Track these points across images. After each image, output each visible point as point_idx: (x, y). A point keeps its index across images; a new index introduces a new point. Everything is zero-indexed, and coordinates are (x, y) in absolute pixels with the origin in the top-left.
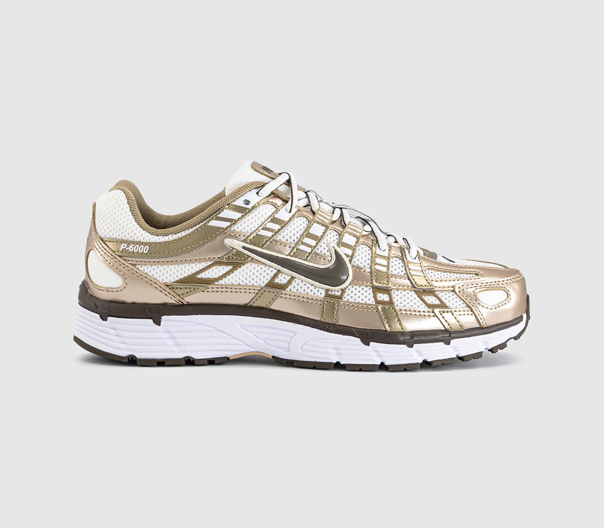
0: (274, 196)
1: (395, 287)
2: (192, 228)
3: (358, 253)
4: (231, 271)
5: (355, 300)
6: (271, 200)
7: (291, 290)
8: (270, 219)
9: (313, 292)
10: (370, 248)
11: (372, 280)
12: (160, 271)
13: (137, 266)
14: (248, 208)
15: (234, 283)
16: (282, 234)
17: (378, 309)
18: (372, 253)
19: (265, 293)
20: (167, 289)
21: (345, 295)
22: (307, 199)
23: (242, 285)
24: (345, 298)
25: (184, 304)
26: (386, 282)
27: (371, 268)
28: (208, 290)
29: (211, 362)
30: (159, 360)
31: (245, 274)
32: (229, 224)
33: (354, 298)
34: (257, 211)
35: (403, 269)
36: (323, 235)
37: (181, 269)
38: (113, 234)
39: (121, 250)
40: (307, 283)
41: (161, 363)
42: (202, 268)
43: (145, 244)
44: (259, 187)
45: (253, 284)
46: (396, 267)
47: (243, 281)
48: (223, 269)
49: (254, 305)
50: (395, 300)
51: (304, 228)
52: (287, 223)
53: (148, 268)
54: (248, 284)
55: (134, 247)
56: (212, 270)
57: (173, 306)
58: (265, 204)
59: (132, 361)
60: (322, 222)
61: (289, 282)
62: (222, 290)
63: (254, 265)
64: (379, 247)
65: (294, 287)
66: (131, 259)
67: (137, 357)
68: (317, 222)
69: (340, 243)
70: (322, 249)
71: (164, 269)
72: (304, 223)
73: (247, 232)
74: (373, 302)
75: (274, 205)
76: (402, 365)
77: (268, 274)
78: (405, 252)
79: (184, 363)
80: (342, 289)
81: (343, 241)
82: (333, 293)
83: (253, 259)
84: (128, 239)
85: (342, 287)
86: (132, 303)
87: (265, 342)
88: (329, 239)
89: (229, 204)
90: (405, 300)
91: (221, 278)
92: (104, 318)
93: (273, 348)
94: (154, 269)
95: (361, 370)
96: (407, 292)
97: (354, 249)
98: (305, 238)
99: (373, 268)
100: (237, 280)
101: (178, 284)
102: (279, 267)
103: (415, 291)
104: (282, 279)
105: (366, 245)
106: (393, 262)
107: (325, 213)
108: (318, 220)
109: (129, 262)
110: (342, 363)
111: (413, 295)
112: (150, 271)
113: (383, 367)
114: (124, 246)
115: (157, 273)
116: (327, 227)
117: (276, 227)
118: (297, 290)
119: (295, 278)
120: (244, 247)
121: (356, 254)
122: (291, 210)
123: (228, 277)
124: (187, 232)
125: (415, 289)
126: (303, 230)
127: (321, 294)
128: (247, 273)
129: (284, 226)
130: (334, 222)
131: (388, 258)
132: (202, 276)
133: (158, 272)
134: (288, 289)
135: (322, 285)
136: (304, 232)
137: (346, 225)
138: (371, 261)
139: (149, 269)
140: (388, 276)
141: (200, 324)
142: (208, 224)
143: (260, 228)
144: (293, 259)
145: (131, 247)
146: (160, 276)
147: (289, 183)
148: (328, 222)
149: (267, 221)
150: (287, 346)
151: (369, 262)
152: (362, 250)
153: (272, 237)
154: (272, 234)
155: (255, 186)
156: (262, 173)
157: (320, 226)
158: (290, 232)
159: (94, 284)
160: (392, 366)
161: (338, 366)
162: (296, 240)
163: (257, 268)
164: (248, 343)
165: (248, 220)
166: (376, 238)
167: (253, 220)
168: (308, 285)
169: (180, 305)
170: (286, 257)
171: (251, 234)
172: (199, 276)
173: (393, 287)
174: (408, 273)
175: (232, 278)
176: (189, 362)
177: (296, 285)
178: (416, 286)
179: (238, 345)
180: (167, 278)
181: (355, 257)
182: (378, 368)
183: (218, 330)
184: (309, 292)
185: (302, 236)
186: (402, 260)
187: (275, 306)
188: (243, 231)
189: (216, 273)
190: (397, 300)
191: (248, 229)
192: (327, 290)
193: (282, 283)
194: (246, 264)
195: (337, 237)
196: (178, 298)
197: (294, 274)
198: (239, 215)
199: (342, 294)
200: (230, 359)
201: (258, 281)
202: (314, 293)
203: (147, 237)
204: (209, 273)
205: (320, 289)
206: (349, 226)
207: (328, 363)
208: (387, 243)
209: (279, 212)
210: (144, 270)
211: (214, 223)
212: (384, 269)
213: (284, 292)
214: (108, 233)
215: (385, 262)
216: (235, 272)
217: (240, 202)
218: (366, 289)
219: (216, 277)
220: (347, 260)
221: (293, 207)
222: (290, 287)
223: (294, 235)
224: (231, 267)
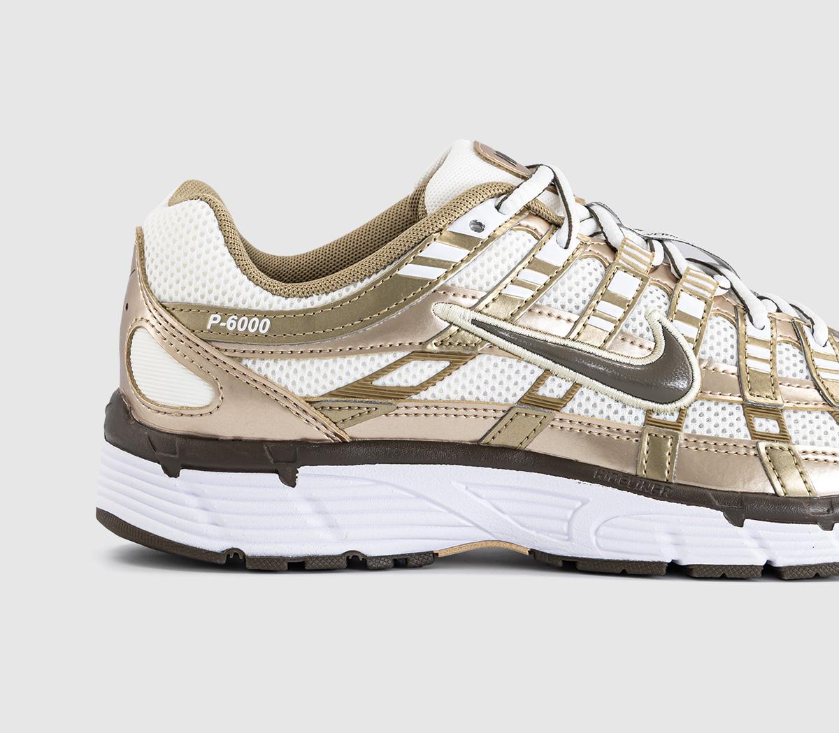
0: (530, 214)
1: (790, 405)
2: (362, 280)
3: (709, 335)
4: (446, 372)
5: (709, 431)
6: (524, 223)
7: (572, 411)
8: (526, 262)
9: (620, 415)
10: (732, 322)
11: (741, 390)
12: (296, 371)
13: (245, 362)
14: (479, 239)
15: (453, 397)
16: (553, 294)
17: (758, 450)
18: (738, 334)
19: (518, 417)
20: (311, 410)
21: (687, 421)
22: (592, 221)
23: (470, 402)
24: (687, 427)
25: (344, 442)
26: (770, 394)
27: (738, 365)
28: (397, 411)
29: (401, 563)
30: (292, 559)
31: (475, 378)
32: (441, 271)
33: (705, 429)
34: (501, 246)
35: (804, 366)
36: (637, 296)
37: (341, 367)
38: (189, 295)
39: (209, 327)
40: (606, 397)
41: (298, 565)
42: (384, 364)
43: (262, 314)
44: (500, 195)
45: (492, 399)
46: (789, 362)
47: (470, 393)
48: (430, 367)
49: (494, 443)
50: (791, 432)
51: (597, 280)
52: (563, 270)
53: (268, 365)
54: (482, 398)
55: (237, 321)
56: (407, 370)
57: (322, 445)
58: (515, 230)
59: (234, 561)
60: (633, 269)
61: (569, 395)
62: (427, 411)
63: (495, 359)
64: (751, 320)
65: (580, 405)
66: (231, 347)
67: (246, 553)
68: (624, 267)
69: (672, 313)
70: (636, 323)
71: (304, 367)
72: (596, 270)
73: (481, 289)
74: (746, 436)
75: (533, 233)
76: (810, 566)
77: (524, 378)
78: (804, 333)
79: (346, 566)
80: (681, 409)
81: (678, 308)
82: (661, 417)
83: (492, 345)
84: (223, 303)
85: (680, 404)
86: (233, 440)
87: (515, 520)
88: (650, 304)
89: (441, 230)
90: (812, 432)
91: (424, 386)
92: (172, 472)
93: (533, 533)
94: (281, 368)
95: (724, 577)
96: (814, 414)
97: (700, 325)
98: (601, 302)
99: (742, 364)
100: (459, 390)
101: (334, 399)
102: (549, 364)
103: (831, 413)
104: (554, 388)
105: (724, 317)
106: (781, 353)
107: (637, 250)
108: (623, 263)
109: (226, 353)
110: (684, 563)
111: (828, 421)
112: (273, 372)
113: (770, 572)
114: (215, 319)
115: (287, 376)
116: (644, 279)
117: (540, 279)
118: (587, 411)
119: (581, 385)
120: (474, 322)
121: (706, 337)
122: (568, 244)
123: (439, 384)
124: (353, 289)
125: (831, 409)
126: (596, 284)
127: (636, 418)
128: (479, 376)
129: (556, 277)
130: (655, 269)
131: (770, 345)
132: (385, 381)
133: (291, 373)
134: (566, 410)
135: (640, 400)
136: (597, 290)
137: (681, 276)
138: (738, 349)
139: (271, 369)
140: (773, 382)
141: (379, 483)
142: (397, 272)
143: (505, 282)
144: (577, 345)
145: (230, 321)
146: (294, 383)
147: (555, 186)
148: (646, 268)
149: (520, 267)
150: (565, 529)
151: (734, 352)
152: (717, 328)
153: (532, 301)
154: (532, 293)
155: (492, 192)
156: (499, 166)
157: (629, 277)
158: (570, 289)
159: (148, 400)
160: (790, 568)
161: (676, 570)
162: (582, 307)
163: (502, 365)
164: (479, 524)
165: (482, 265)
166: (742, 301)
167: (492, 264)
168: (608, 401)
169: (336, 444)
170: (562, 342)
171: (489, 293)
172: (378, 383)
173: (786, 405)
174: (815, 375)
175: (449, 386)
176: (355, 562)
177: (583, 401)
178: (832, 401)
179: (460, 526)
180: (309, 386)
181: (705, 342)
182: (759, 573)
183: (419, 496)
184: (612, 415)
185: (593, 297)
186: (799, 348)
187: (538, 445)
188: (471, 286)
189: (414, 376)
190: (797, 432)
191: (483, 283)
192: (649, 412)
193: (554, 396)
194: (478, 357)
195: (666, 299)
196: (334, 428)
197: (580, 378)
198: (463, 253)
199: (680, 420)
200: (440, 555)
201: (504, 392)
202: (623, 418)
203: (265, 300)
204: (400, 375)
205: (634, 410)
206: (688, 277)
207: (654, 563)
208: (766, 314)
209: (544, 248)
210: (260, 369)
211: (410, 270)
212: (766, 368)
213: (558, 416)
214: (177, 293)
215: (766, 354)
216: (455, 374)
217: (463, 226)
218: (730, 408)
219: (415, 383)
220: (688, 348)
221: (572, 238)
222: (570, 405)
223: (577, 295)
224: (447, 364)
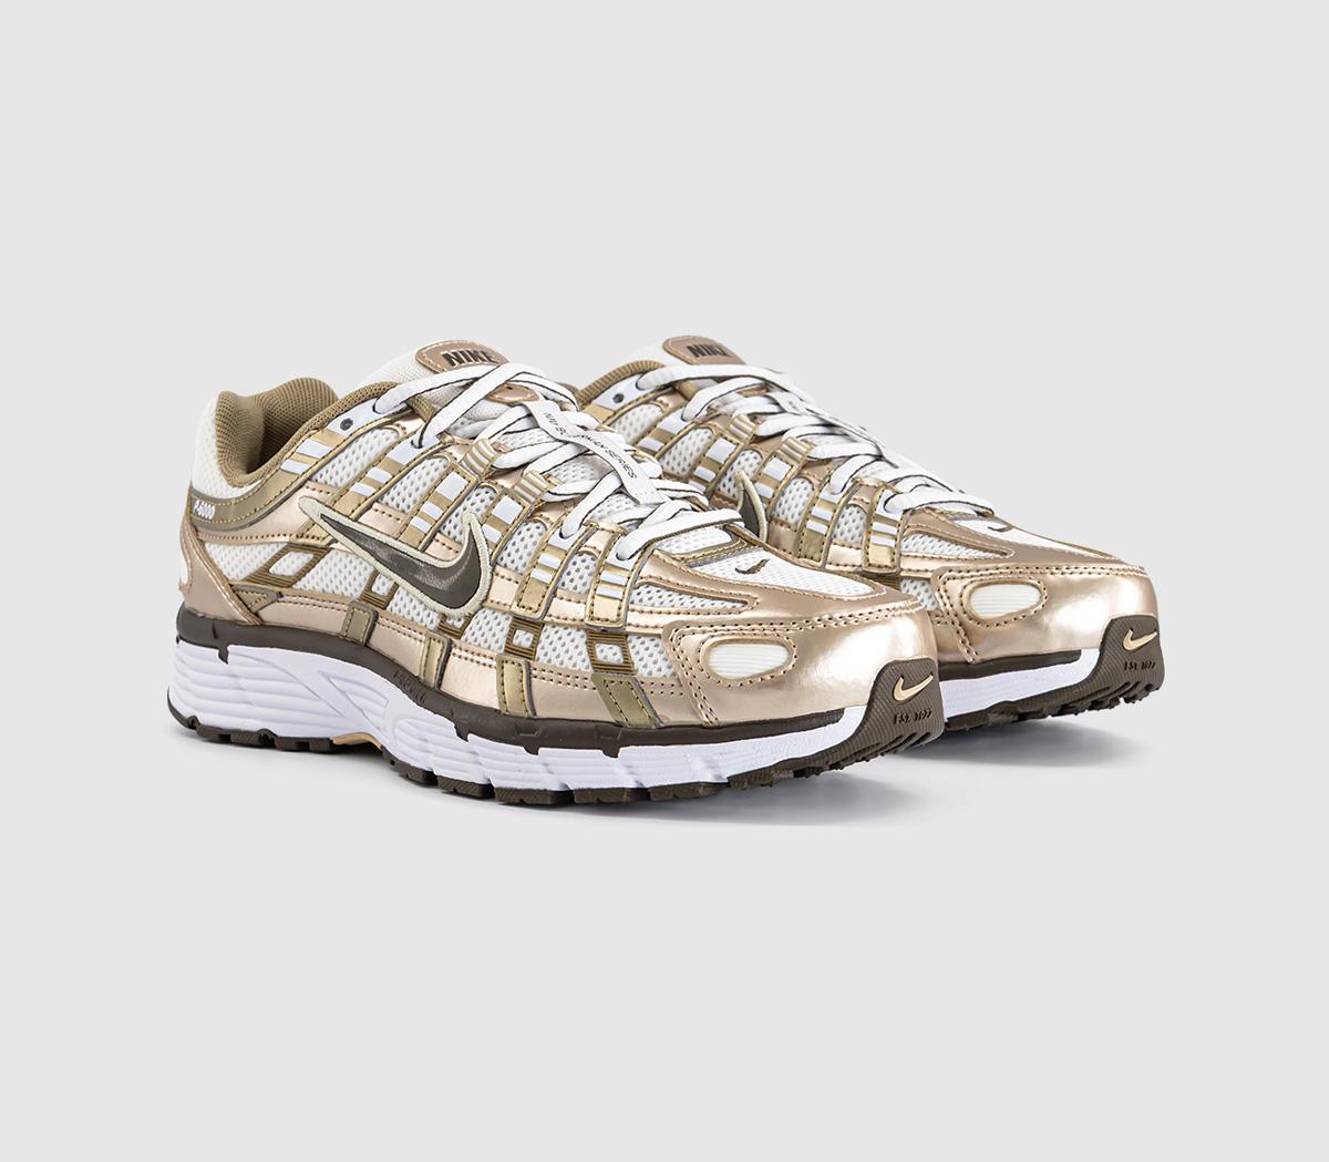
1: (550, 619)
3: (514, 540)
4: (311, 564)
5: (476, 640)
6: (399, 421)
7: (393, 610)
8: (378, 460)
9: (420, 616)
10: (545, 529)
11: (514, 600)
12: (226, 555)
13: (206, 545)
14: (343, 436)
15: (316, 588)
16: (392, 493)
18: (542, 540)
19: (355, 612)
20: (230, 592)
21: (467, 628)
24: (465, 634)
25: (256, 625)
27: (524, 573)
28: (283, 599)
29: (302, 746)
31: (328, 572)
33: (475, 637)
34: (358, 444)
35: (589, 580)
36: (459, 498)
37: (248, 554)
40: (414, 599)
42: (272, 554)
45: (341, 593)
46: (577, 574)
47: (327, 586)
48: (298, 558)
50: (538, 648)
52: (406, 469)
53: (214, 549)
56: (285, 560)
58: (383, 428)
60: (467, 471)
61: (391, 594)
62: (302, 601)
63: (341, 554)
64: (561, 529)
65: (397, 604)
67: (200, 721)
68: (458, 468)
69: (485, 517)
70: (451, 527)
71: (230, 552)
72: (436, 469)
73: (336, 484)
74: (500, 648)
75: (398, 432)
76: (518, 791)
77: (361, 574)
78: (613, 544)
80: (466, 615)
81: (494, 512)
82: (450, 622)
85: (466, 609)
90: (554, 650)
91: (298, 576)
96: (569, 630)
97: (506, 530)
98: (426, 503)
100: (319, 581)
101: (247, 584)
102: (377, 565)
103: (586, 630)
104: (380, 587)
105: (542, 523)
106: (575, 564)
109: (199, 536)
111: (578, 639)
112: (216, 555)
115: (222, 559)
116: (472, 482)
117: (385, 477)
118: (400, 611)
119: (398, 586)
120: (323, 516)
121: (509, 543)
122: (420, 443)
123: (307, 575)
125: (586, 627)
127: (432, 621)
128: (331, 570)
129: (398, 475)
131: (565, 554)
133: (224, 557)
134: (390, 609)
135: (436, 603)
136: (428, 491)
138: (533, 558)
139: (215, 552)
140: (548, 593)
141: (275, 667)
142: (280, 467)
143: (356, 479)
145: (201, 506)
146: (225, 566)
148: (482, 469)
149: (371, 465)
151: (528, 560)
152: (524, 534)
153: (372, 499)
154: (374, 490)
157: (461, 478)
158: (405, 489)
162: (413, 506)
163: (345, 561)
165: (339, 462)
167: (348, 461)
168: (415, 602)
173: (546, 618)
174: (592, 589)
175: (313, 577)
176: (266, 741)
177: (400, 601)
178: (588, 619)
180: (233, 570)
184: (415, 616)
185: (422, 497)
186: (596, 559)
188: (329, 482)
189: (289, 566)
190: (542, 648)
192: (444, 617)
193: (382, 593)
194: (331, 551)
196: (244, 610)
197: (400, 580)
198: (327, 450)
199: (464, 627)
200: (334, 743)
201: (348, 587)
202: (422, 620)
204: (280, 565)
205: (431, 613)
206: (522, 481)
209: (397, 448)
211: (288, 465)
212: (547, 578)
213: (386, 614)
216: (316, 567)
217: (336, 424)
219: (291, 574)
220: (486, 553)
221: (424, 436)
222: (392, 604)
223: (410, 495)
224: (311, 556)
